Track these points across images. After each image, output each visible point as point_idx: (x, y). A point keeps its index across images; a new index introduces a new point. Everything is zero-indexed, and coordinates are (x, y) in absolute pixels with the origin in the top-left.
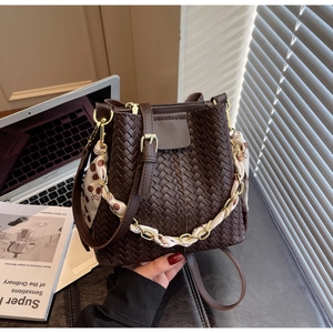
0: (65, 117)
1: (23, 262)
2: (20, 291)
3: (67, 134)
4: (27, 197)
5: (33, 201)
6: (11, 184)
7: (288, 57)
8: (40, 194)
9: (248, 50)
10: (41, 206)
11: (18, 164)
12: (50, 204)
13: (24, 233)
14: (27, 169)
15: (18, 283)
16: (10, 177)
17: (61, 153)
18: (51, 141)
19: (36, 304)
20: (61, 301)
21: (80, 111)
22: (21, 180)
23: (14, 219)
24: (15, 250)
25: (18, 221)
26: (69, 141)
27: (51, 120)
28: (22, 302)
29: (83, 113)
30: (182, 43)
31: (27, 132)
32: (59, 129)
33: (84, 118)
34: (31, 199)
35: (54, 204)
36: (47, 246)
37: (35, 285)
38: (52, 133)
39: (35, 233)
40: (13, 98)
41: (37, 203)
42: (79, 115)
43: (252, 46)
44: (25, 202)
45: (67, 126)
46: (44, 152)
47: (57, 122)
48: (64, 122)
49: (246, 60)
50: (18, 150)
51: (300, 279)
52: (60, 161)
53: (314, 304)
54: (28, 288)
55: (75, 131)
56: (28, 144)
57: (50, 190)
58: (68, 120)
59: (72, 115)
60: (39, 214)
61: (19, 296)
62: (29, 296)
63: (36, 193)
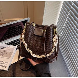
0: (16, 26)
1: (4, 57)
2: (2, 64)
3: (17, 30)
4: (6, 43)
5: (7, 44)
6: (3, 39)
7: (69, 15)
8: (9, 42)
9: (59, 15)
10: (9, 45)
11: (5, 35)
12: (11, 45)
13: (5, 51)
14: (7, 36)
15: (2, 62)
16: (3, 38)
17: (15, 34)
18: (13, 31)
19: (6, 67)
20: (11, 67)
21: (20, 25)
22: (5, 39)
23: (3, 47)
24: (2, 54)
25: (3, 48)
26: (17, 31)
27: (13, 26)
28: (3, 66)
29: (21, 25)
30: (44, 12)
31: (8, 28)
32: (15, 28)
33: (21, 26)
34: (7, 43)
35: (12, 45)
36: (9, 54)
37: (6, 62)
38: (13, 29)
39: (7, 51)
40: (5, 20)
41: (8, 44)
42: (20, 26)
43: (60, 14)
44: (6, 44)
45: (17, 28)
46: (11, 33)
47: (15, 27)
48: (16, 27)
49: (58, 17)
50: (5, 32)
51: (65, 67)
52: (14, 35)
53: (68, 73)
54: (4, 63)
55: (18, 29)
56: (7, 31)
57: (11, 42)
58: (17, 26)
59: (18, 25)
60: (8, 47)
61: (2, 65)
62: (4, 65)
63: (8, 42)
